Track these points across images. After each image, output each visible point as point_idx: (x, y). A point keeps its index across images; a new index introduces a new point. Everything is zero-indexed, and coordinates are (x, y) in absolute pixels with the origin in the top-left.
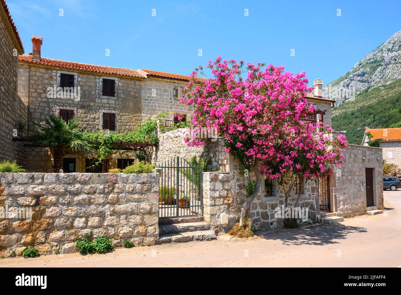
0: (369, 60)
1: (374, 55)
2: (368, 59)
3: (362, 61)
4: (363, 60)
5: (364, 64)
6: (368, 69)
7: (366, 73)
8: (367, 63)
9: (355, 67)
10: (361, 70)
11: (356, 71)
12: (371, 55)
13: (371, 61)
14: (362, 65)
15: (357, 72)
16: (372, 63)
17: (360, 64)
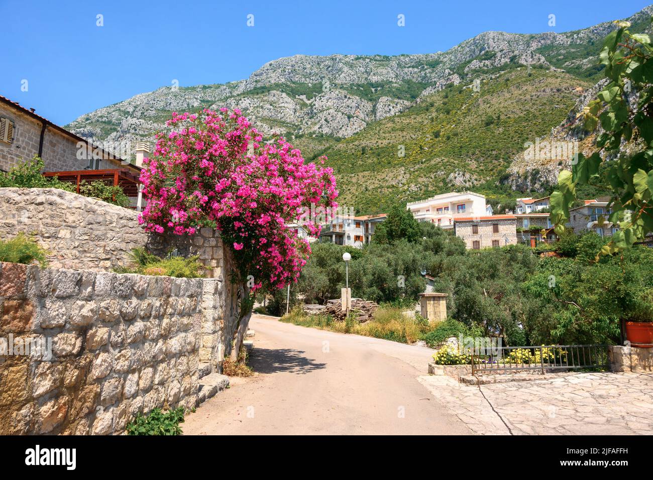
0: (101, 117)
1: (109, 113)
2: (100, 115)
3: (90, 115)
4: (93, 114)
5: (94, 121)
6: (99, 130)
7: (95, 135)
8: (98, 121)
9: (79, 120)
10: (88, 128)
11: (81, 127)
12: (104, 112)
13: (104, 120)
14: (90, 121)
15: (81, 129)
16: (105, 122)
17: (87, 119)
